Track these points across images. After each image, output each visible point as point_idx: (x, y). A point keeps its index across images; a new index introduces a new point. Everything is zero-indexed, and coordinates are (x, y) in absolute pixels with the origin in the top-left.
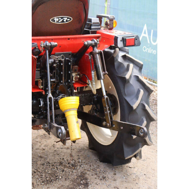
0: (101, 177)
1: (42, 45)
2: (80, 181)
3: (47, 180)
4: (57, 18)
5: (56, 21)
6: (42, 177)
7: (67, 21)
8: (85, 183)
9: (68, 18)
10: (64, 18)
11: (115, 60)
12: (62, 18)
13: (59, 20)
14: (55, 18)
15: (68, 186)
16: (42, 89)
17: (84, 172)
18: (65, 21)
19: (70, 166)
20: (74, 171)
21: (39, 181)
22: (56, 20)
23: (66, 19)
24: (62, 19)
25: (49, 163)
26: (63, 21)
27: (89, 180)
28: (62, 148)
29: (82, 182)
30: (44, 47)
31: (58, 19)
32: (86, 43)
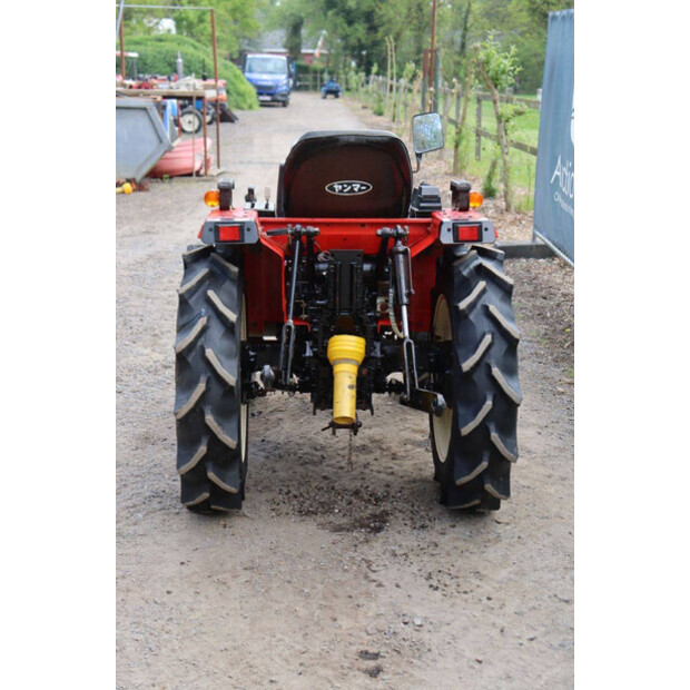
0: (418, 525)
1: (290, 231)
3: (308, 510)
4: (338, 184)
5: (337, 191)
7: (360, 190)
8: (378, 526)
9: (362, 185)
10: (353, 185)
11: (456, 271)
12: (349, 184)
13: (344, 188)
14: (334, 185)
15: (340, 525)
16: (306, 320)
17: (389, 512)
18: (356, 190)
19: (369, 499)
20: (370, 507)
21: (293, 509)
22: (338, 187)
24: (350, 187)
25: (333, 488)
26: (352, 190)
27: (388, 524)
28: (379, 472)
29: (372, 524)
30: (292, 234)
31: (340, 187)
32: (379, 232)
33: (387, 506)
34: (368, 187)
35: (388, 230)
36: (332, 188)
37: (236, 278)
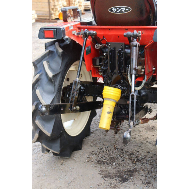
0: (146, 181)
2: (125, 175)
3: (103, 161)
4: (114, 8)
5: (114, 12)
6: (102, 158)
8: (126, 178)
10: (122, 8)
13: (118, 10)
14: (112, 8)
15: (110, 173)
17: (137, 170)
18: (123, 11)
19: (134, 159)
21: (97, 159)
22: (114, 10)
23: (124, 8)
24: (120, 9)
25: (122, 150)
27: (132, 178)
28: (150, 143)
29: (125, 176)
31: (116, 9)
32: (125, 34)
33: (139, 165)
34: (130, 9)
35: (129, 33)
36: (111, 10)
37: (61, 55)
